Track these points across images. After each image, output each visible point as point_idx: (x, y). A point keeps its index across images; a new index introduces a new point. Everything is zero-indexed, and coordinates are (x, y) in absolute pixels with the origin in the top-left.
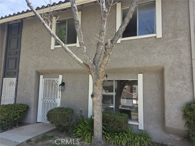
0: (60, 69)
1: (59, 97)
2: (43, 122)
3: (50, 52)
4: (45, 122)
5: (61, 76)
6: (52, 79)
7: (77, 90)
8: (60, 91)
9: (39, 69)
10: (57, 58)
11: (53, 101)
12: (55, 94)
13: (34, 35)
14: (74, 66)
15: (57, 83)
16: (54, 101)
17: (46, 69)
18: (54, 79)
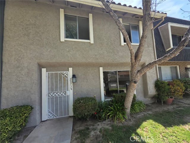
0: (73, 62)
1: (70, 89)
2: (52, 118)
3: (58, 43)
4: (54, 118)
5: (71, 69)
6: (59, 72)
7: (89, 81)
8: (72, 83)
9: (43, 61)
10: (69, 51)
11: (63, 94)
12: (64, 86)
13: (31, 20)
14: (88, 60)
15: (67, 76)
16: (65, 94)
17: (54, 61)
18: (62, 72)
